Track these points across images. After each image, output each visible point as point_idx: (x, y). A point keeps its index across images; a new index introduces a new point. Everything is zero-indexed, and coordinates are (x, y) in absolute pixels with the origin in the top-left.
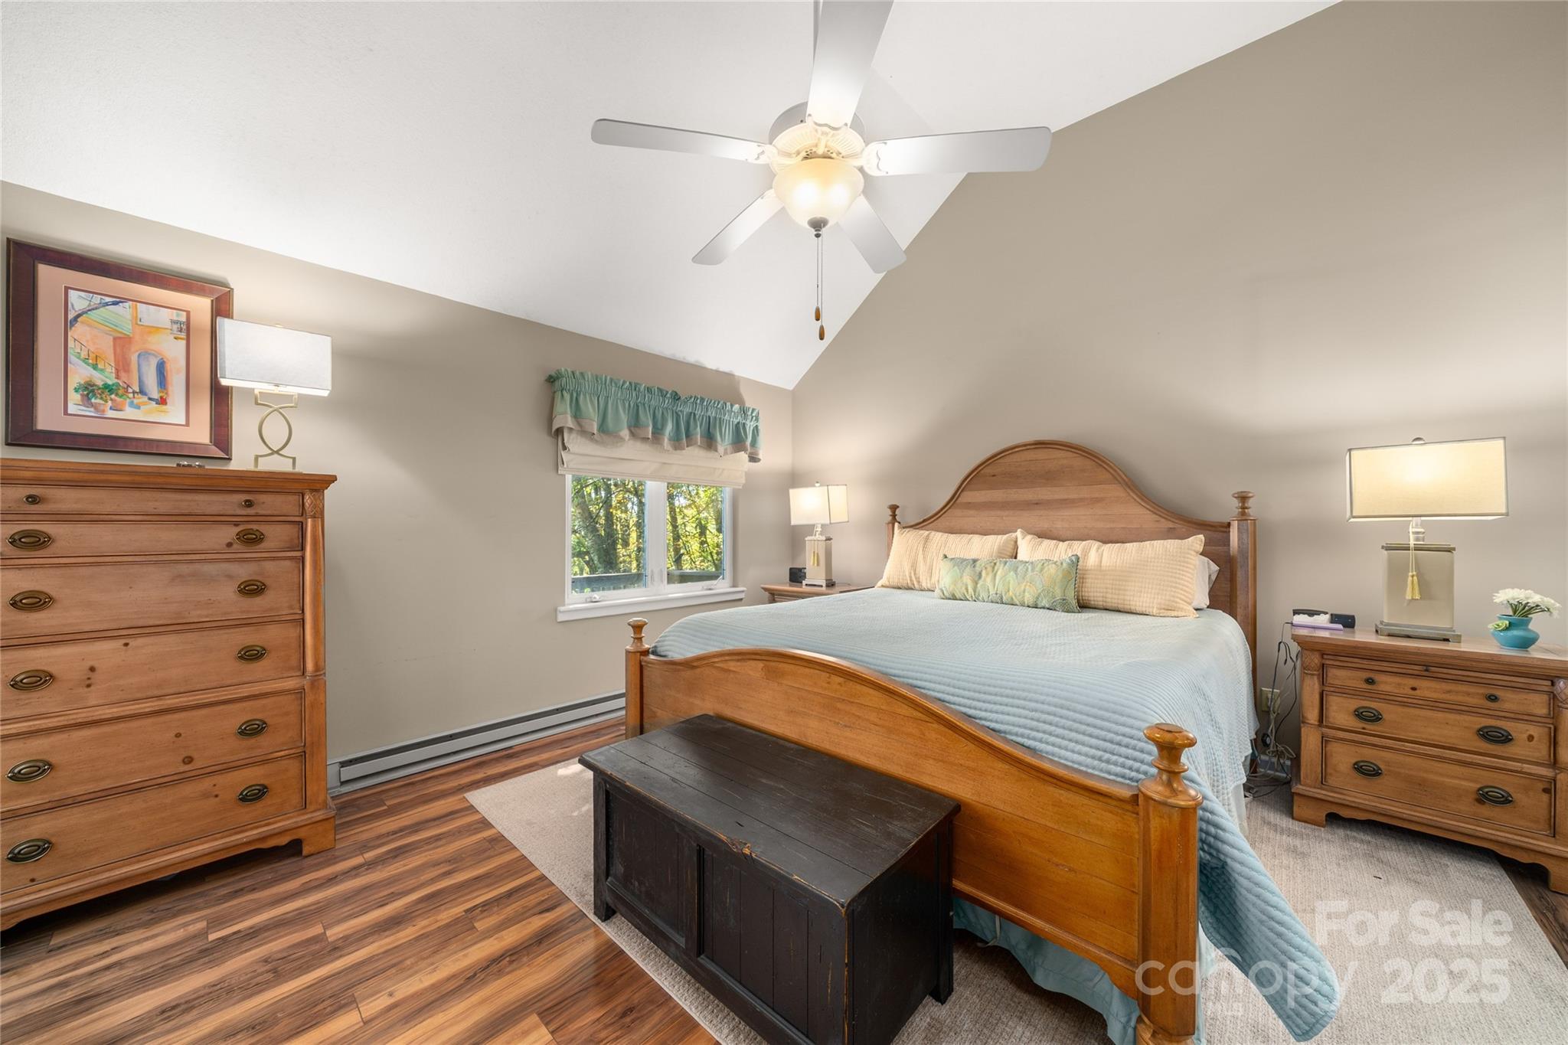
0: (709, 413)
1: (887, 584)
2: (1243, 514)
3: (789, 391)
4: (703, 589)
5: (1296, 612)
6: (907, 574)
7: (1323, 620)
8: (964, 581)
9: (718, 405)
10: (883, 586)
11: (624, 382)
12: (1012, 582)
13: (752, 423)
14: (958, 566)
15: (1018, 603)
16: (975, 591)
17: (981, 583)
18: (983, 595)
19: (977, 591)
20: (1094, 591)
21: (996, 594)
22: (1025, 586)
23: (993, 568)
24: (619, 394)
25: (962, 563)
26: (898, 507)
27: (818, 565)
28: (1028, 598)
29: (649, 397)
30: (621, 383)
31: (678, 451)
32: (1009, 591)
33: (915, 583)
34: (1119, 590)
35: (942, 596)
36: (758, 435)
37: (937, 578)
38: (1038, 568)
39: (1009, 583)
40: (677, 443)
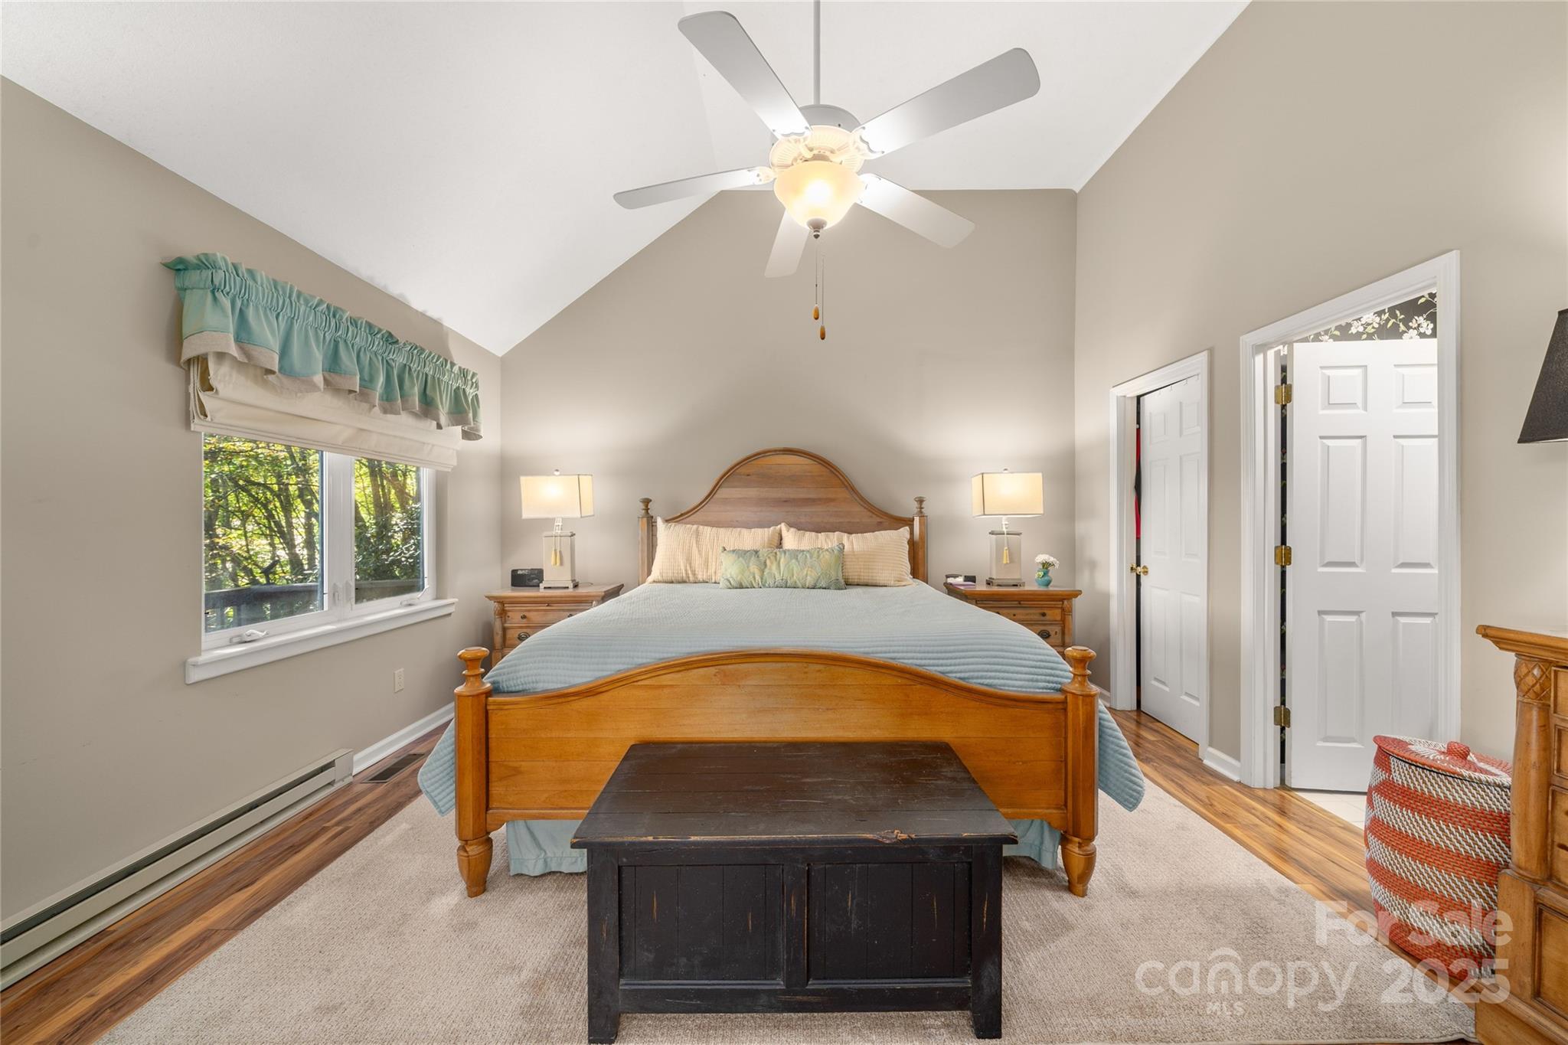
0: (427, 369)
1: (660, 578)
2: (921, 512)
3: (498, 357)
4: (402, 606)
5: (948, 577)
6: (683, 568)
7: (960, 580)
8: (752, 570)
9: (437, 361)
10: (654, 582)
11: (320, 302)
12: (795, 569)
13: (471, 391)
14: (743, 557)
15: (800, 586)
16: (762, 579)
17: (767, 571)
18: (770, 581)
19: (764, 578)
20: (854, 572)
21: (782, 579)
22: (807, 571)
23: (776, 557)
24: (311, 319)
25: (745, 554)
26: (651, 501)
27: (562, 564)
28: (810, 581)
29: (353, 331)
30: (316, 302)
31: (389, 416)
32: (793, 576)
33: (690, 576)
34: (869, 569)
35: (730, 586)
36: (479, 407)
37: (713, 570)
38: (815, 555)
39: (793, 570)
40: (388, 404)
